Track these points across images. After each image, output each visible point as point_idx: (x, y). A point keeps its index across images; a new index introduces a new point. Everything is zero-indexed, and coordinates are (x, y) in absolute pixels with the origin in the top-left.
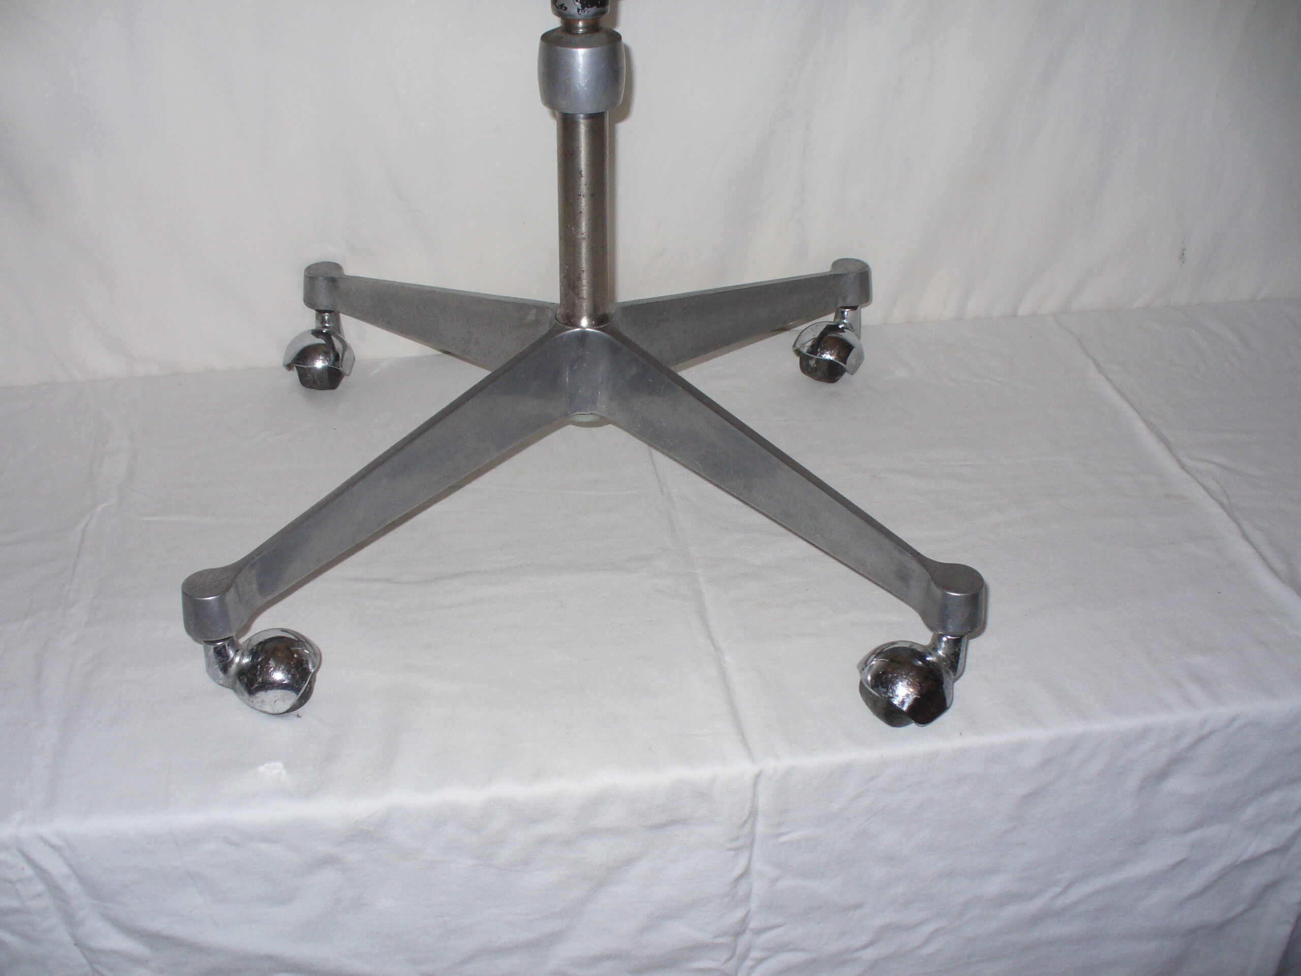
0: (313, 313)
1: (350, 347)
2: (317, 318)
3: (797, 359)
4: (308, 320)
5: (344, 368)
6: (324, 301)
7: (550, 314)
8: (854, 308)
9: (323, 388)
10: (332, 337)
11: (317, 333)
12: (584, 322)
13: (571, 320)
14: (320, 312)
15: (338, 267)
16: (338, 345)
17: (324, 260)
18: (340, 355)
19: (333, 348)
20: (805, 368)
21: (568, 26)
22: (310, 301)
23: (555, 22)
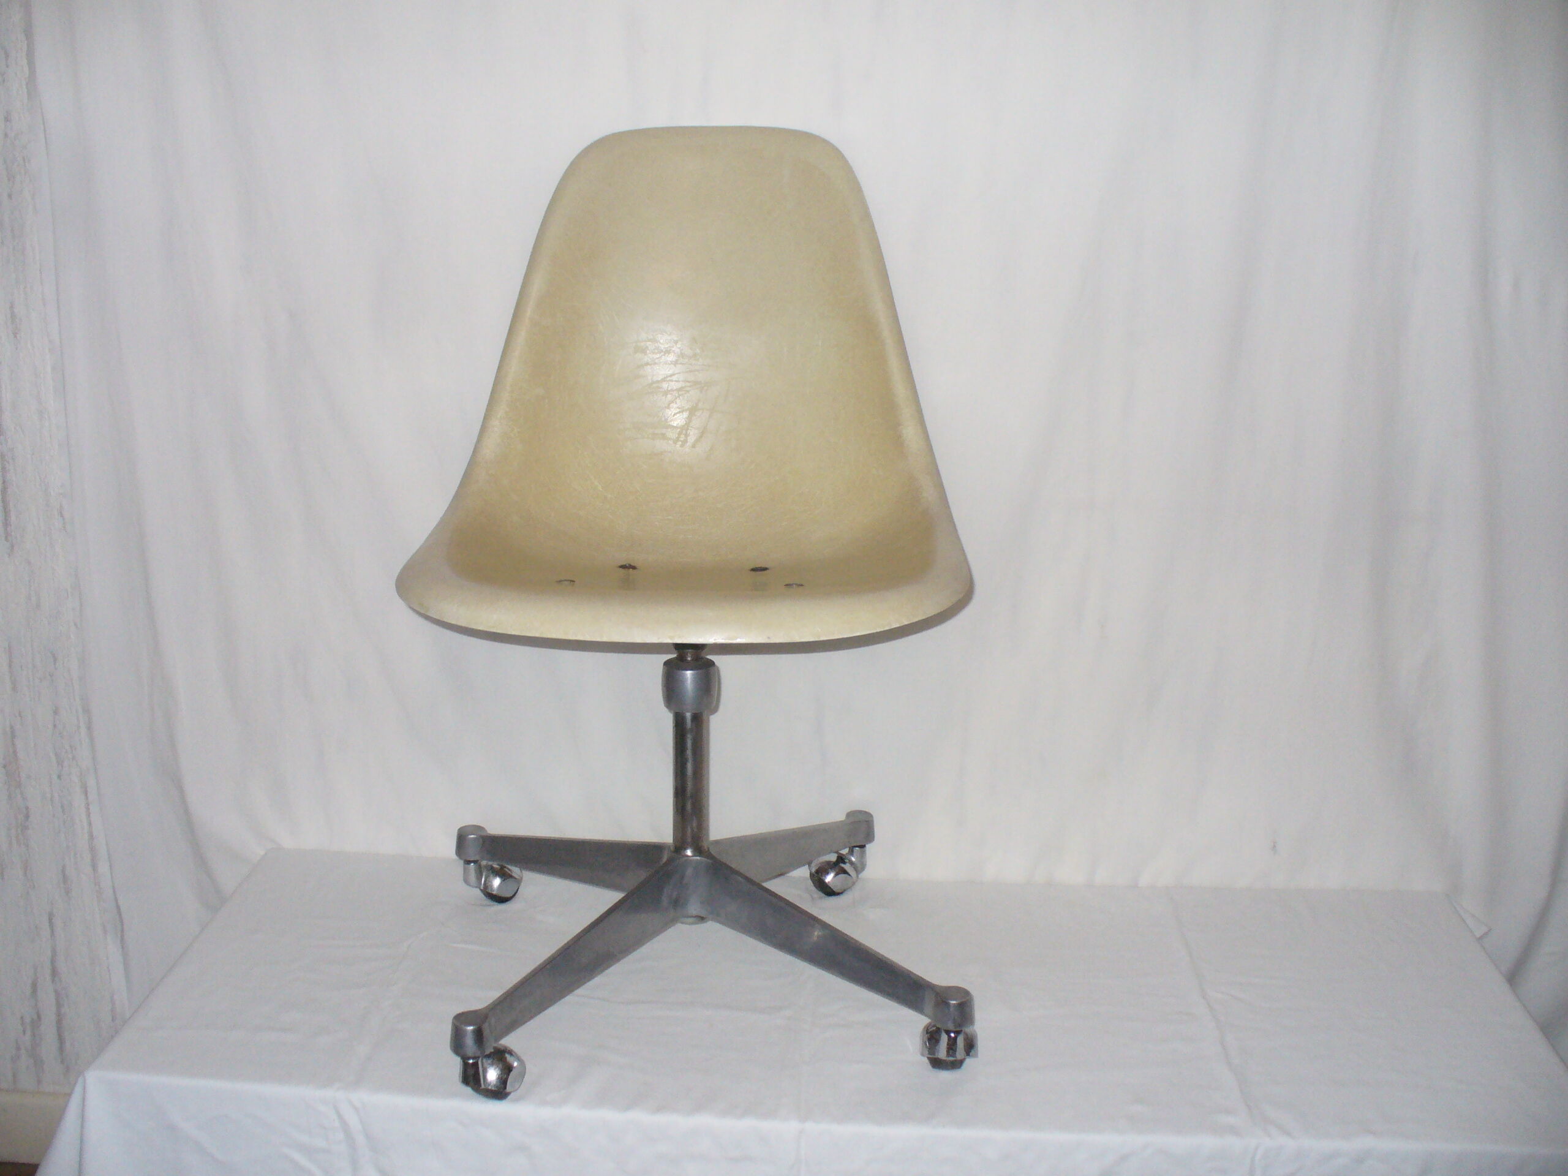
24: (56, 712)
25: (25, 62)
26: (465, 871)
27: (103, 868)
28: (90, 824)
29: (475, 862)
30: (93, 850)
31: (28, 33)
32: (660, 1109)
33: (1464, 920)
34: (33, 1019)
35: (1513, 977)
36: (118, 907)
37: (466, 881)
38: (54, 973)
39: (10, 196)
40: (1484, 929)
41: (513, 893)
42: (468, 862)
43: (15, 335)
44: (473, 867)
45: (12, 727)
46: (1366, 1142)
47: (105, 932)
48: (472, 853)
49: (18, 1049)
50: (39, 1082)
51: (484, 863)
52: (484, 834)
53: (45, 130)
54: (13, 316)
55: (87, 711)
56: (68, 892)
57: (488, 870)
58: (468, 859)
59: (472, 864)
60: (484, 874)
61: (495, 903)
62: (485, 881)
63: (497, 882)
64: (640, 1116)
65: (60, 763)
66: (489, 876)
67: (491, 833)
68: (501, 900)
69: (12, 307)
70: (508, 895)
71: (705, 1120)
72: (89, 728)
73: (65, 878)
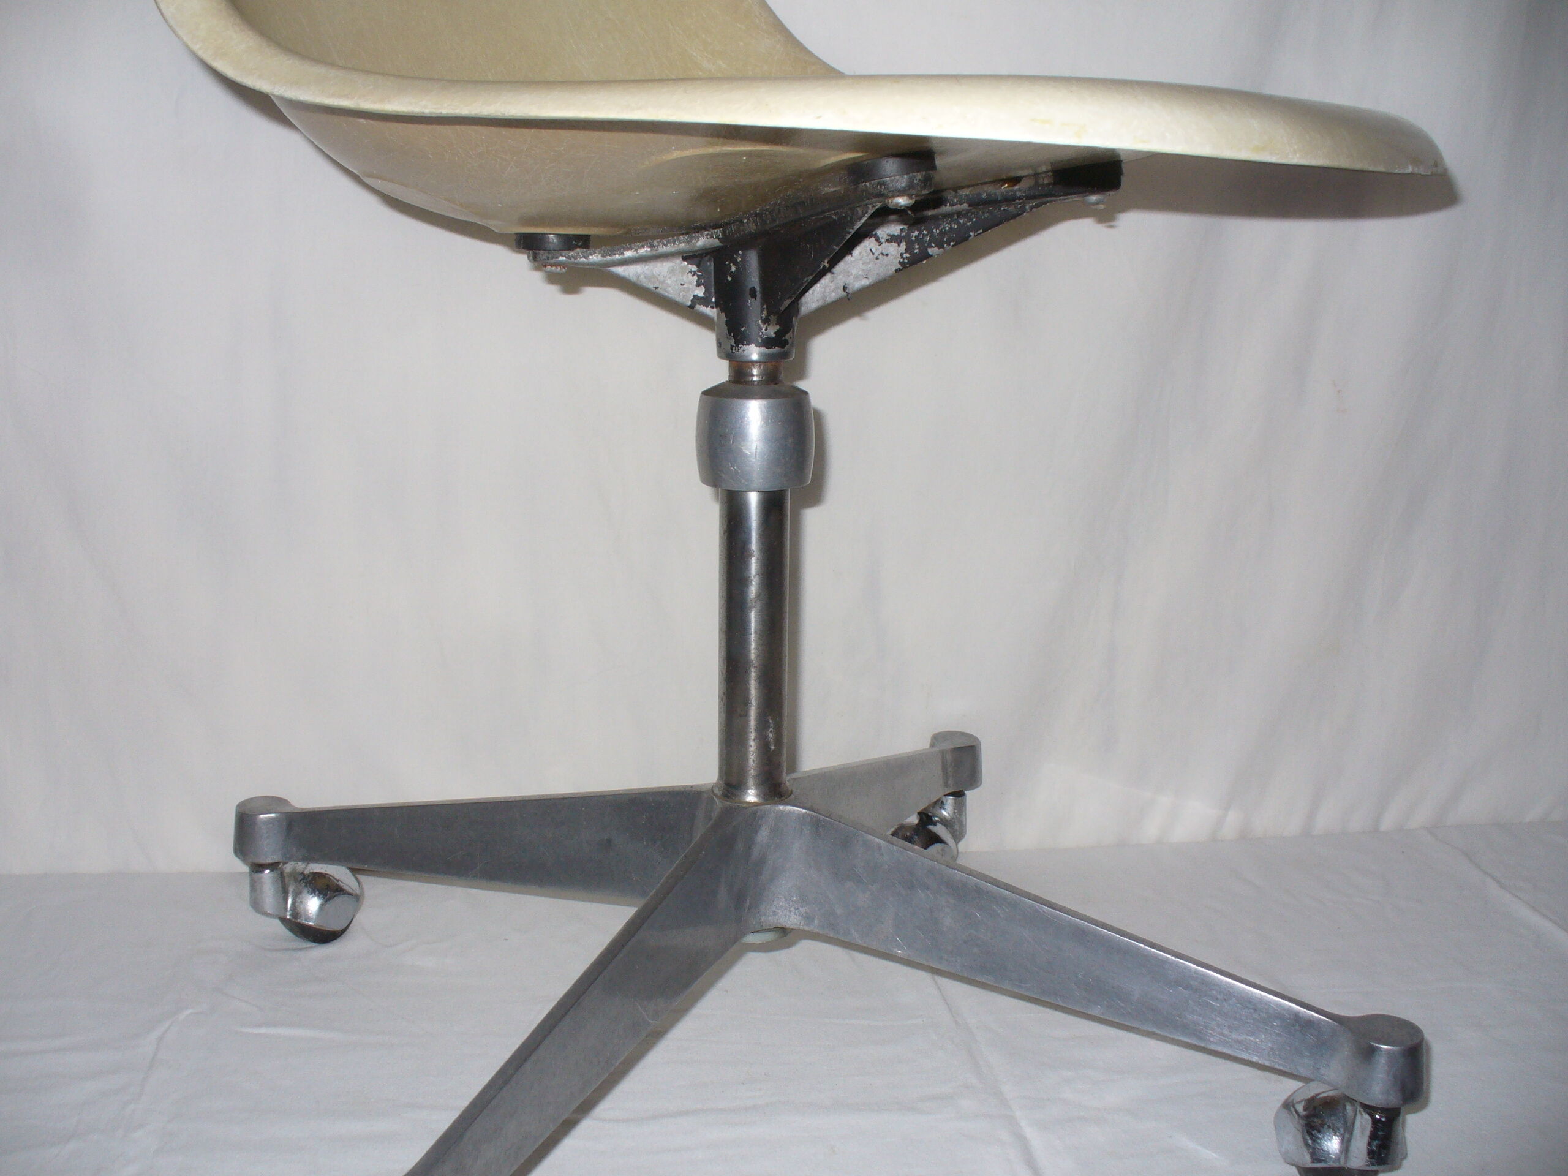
26: (254, 887)
29: (273, 866)
37: (256, 905)
41: (346, 925)
42: (258, 868)
44: (271, 875)
48: (269, 849)
51: (288, 868)
52: (288, 809)
57: (295, 880)
58: (262, 861)
59: (267, 871)
60: (291, 889)
61: (314, 944)
62: (294, 904)
63: (313, 904)
66: (300, 893)
67: (299, 807)
68: (322, 936)
70: (335, 926)
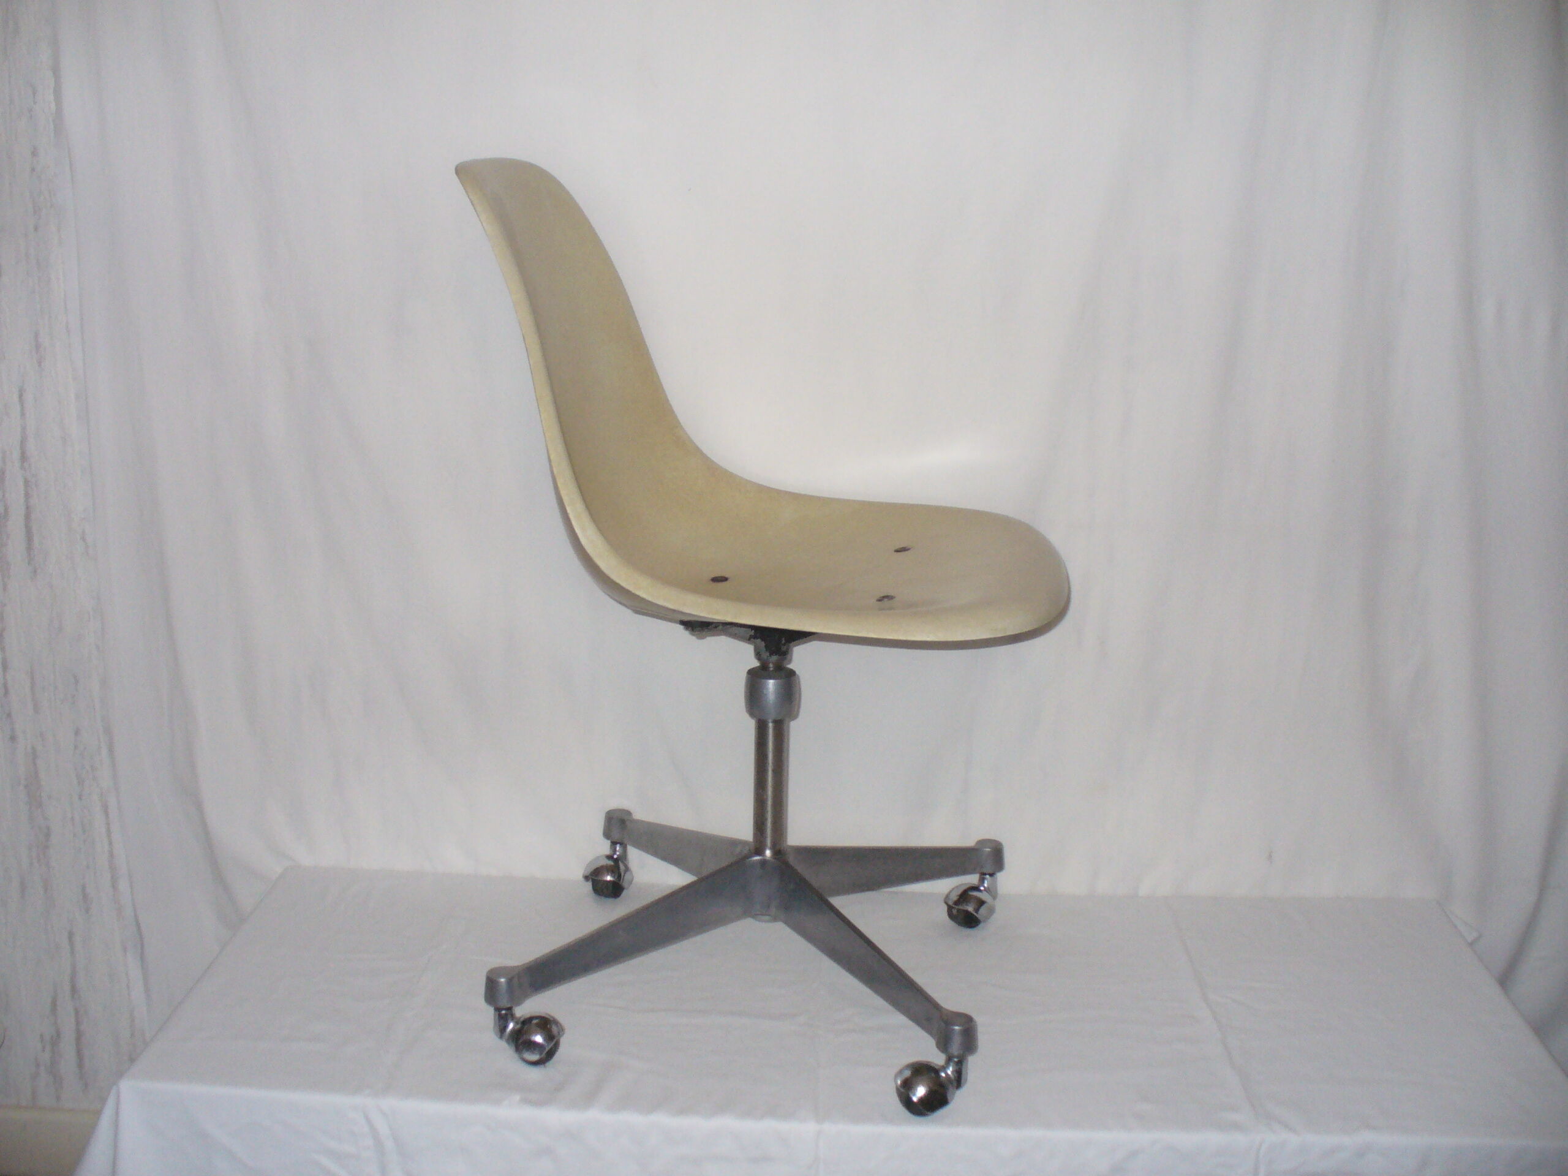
0: (608, 843)
1: (630, 870)
2: (611, 848)
3: (945, 908)
4: (604, 848)
5: (625, 884)
6: (616, 836)
7: (747, 848)
8: (991, 875)
9: (607, 896)
10: (620, 862)
11: (610, 857)
12: (768, 853)
13: (759, 851)
14: (614, 843)
15: (629, 813)
16: (622, 867)
17: (620, 808)
18: (622, 874)
19: (618, 868)
20: (951, 915)
21: (764, 667)
22: (607, 834)
23: (755, 663)
24: (77, 732)
25: (52, 97)
27: (123, 885)
28: (110, 843)
30: (113, 868)
31: (56, 71)
32: (682, 1111)
33: (1456, 927)
34: (52, 1037)
35: (1505, 979)
36: (138, 925)
38: (74, 990)
39: (36, 229)
40: (1475, 935)
43: (40, 363)
45: (33, 748)
46: (1366, 1137)
47: (125, 949)
49: (38, 1065)
50: (58, 1098)
53: (71, 165)
54: (38, 347)
55: (108, 731)
56: (87, 910)
64: (663, 1119)
65: (81, 782)
69: (37, 335)
71: (728, 1122)
72: (111, 750)
73: (85, 897)
